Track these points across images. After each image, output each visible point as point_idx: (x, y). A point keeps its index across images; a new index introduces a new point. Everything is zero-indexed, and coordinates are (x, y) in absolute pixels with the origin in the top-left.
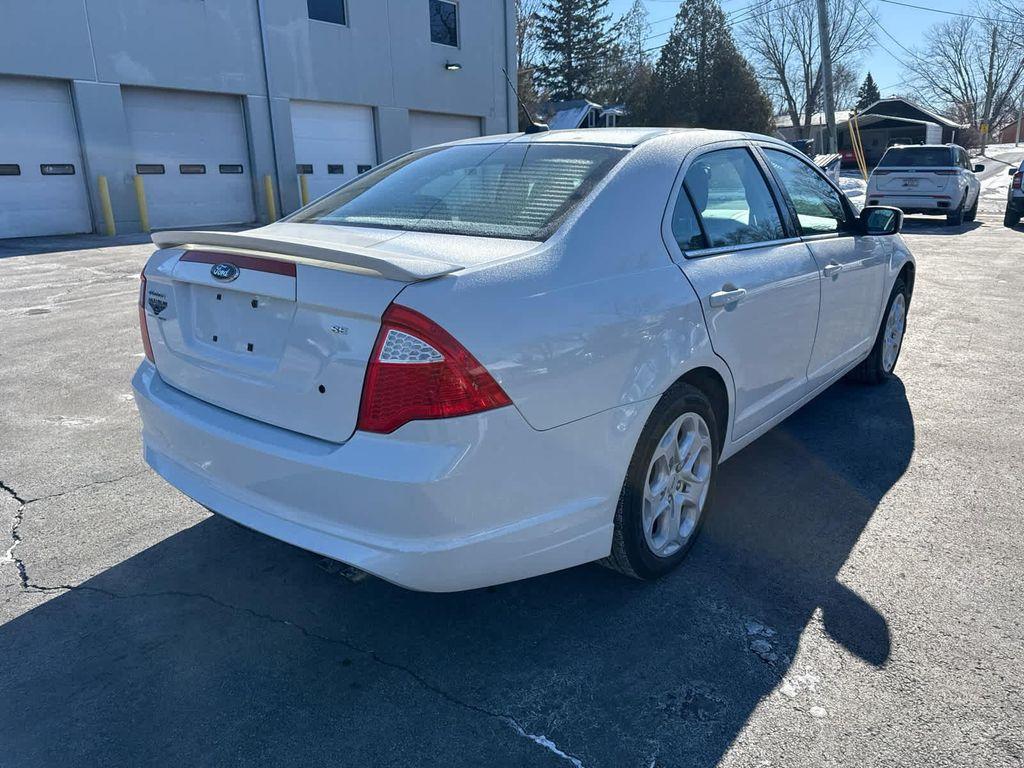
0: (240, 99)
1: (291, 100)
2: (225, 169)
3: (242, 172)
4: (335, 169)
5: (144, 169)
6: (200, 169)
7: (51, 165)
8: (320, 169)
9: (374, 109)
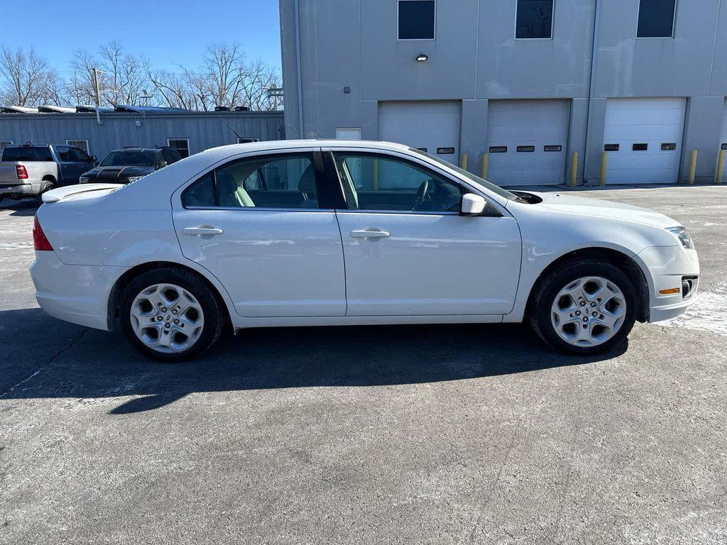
0: (569, 101)
1: (608, 98)
2: (548, 148)
3: (561, 150)
4: (640, 147)
5: (494, 149)
6: (531, 149)
7: (443, 149)
8: (625, 147)
9: (688, 99)
